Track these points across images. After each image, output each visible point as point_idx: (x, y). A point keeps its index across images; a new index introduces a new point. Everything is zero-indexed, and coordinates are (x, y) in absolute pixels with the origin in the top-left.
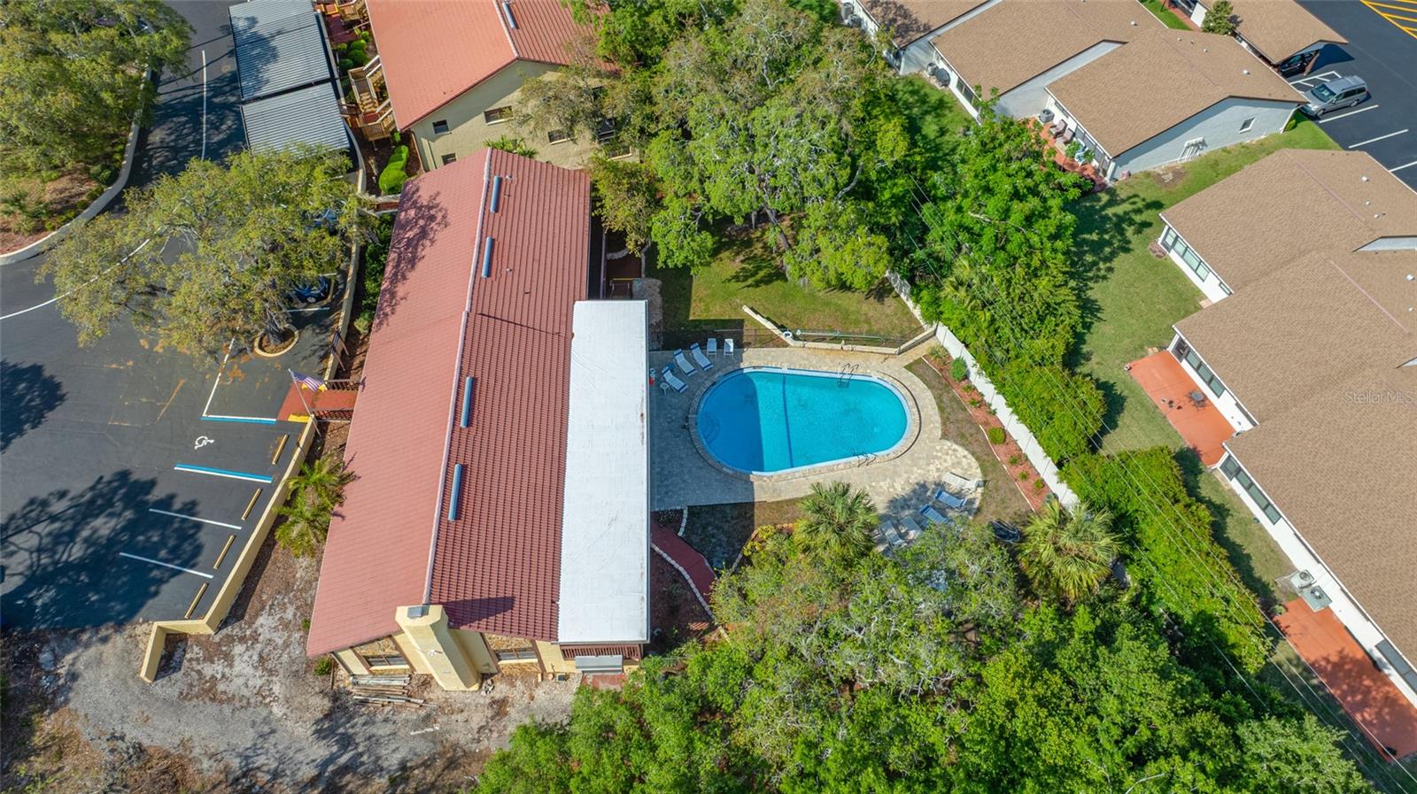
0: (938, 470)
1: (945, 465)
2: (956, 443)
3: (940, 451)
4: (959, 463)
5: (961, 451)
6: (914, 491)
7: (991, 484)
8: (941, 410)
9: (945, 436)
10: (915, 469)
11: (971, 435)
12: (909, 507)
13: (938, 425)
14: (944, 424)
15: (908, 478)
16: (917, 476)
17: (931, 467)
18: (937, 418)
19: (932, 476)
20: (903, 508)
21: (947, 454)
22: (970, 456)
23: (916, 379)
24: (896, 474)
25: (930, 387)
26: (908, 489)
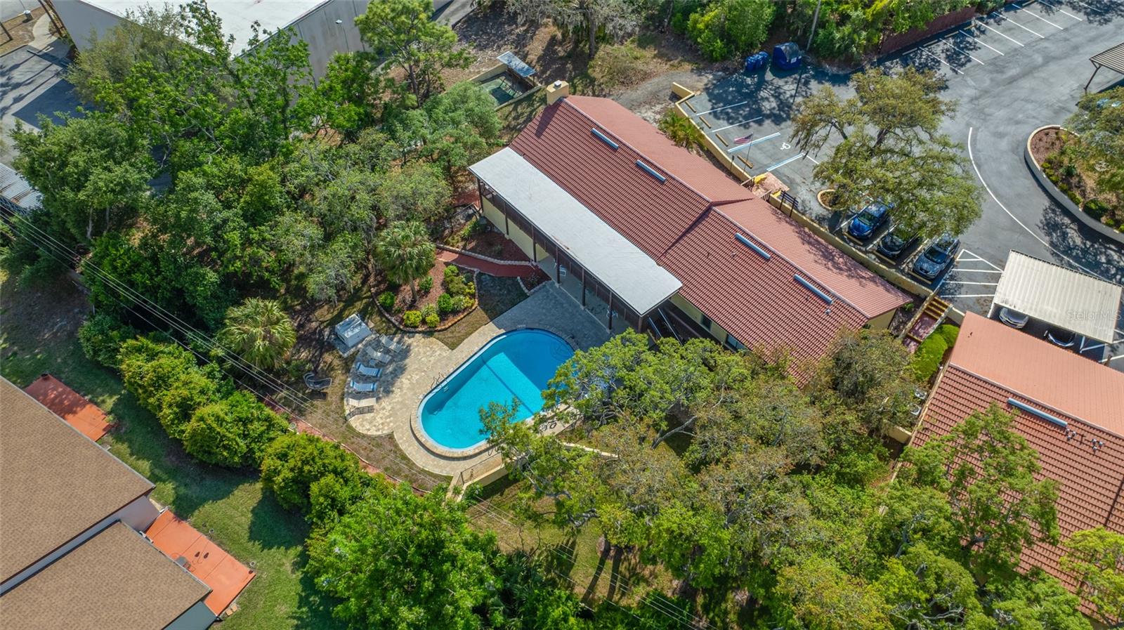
0: (384, 409)
1: (381, 415)
2: (380, 437)
3: (388, 424)
4: (371, 423)
5: (373, 432)
6: (393, 384)
7: (341, 420)
8: (404, 457)
9: (390, 437)
10: (400, 399)
11: (371, 451)
12: (391, 373)
13: (399, 442)
14: (396, 446)
15: (402, 391)
16: (397, 395)
17: (389, 408)
18: (402, 447)
19: (385, 403)
20: (395, 370)
21: (383, 424)
22: (365, 432)
23: (437, 471)
24: (412, 389)
25: (423, 471)
26: (398, 384)
